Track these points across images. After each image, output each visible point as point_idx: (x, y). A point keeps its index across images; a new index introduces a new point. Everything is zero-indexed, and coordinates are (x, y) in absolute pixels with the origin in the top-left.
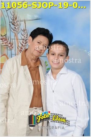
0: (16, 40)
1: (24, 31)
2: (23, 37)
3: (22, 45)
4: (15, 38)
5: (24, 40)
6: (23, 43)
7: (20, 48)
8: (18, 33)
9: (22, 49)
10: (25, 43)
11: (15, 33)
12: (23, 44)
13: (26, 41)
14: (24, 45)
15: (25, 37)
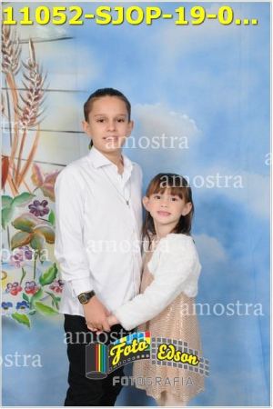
0: (10, 92)
1: (31, 67)
2: (29, 84)
3: (28, 104)
4: (8, 87)
5: (31, 90)
6: (30, 97)
7: (21, 113)
8: (14, 72)
9: (28, 113)
10: (35, 100)
11: (6, 73)
12: (29, 101)
13: (36, 93)
14: (31, 103)
15: (33, 83)
